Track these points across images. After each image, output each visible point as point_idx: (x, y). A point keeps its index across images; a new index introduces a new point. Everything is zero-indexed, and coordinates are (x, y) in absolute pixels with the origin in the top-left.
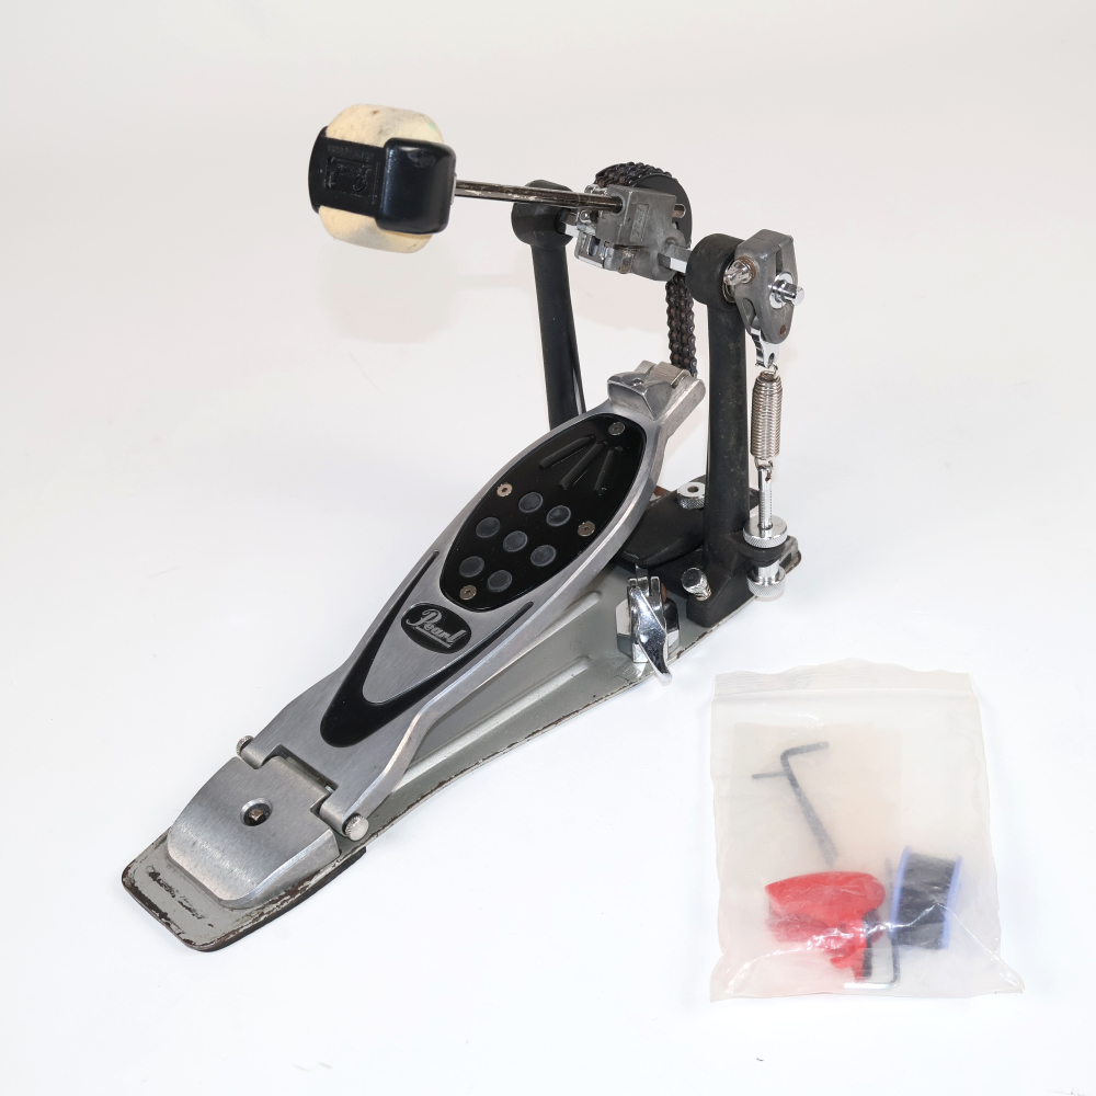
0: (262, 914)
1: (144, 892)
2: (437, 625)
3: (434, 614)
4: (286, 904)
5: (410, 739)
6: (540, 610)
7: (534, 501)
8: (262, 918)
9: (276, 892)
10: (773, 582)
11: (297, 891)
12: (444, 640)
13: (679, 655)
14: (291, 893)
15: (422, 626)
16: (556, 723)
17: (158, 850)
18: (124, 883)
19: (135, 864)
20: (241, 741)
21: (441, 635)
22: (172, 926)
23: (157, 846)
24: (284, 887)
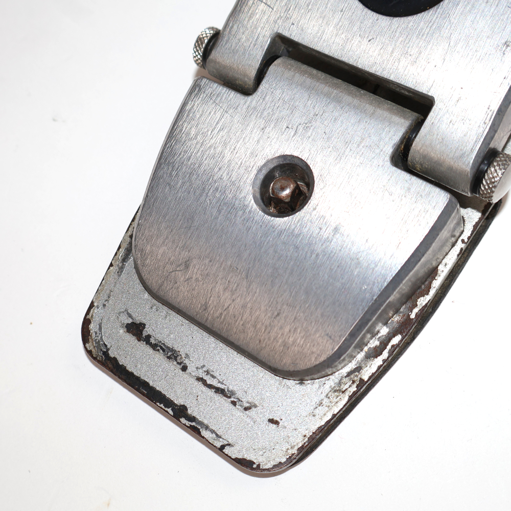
1: (130, 368)
17: (123, 275)
18: (89, 353)
19: (95, 311)
20: (199, 40)
22: (204, 433)
23: (121, 269)
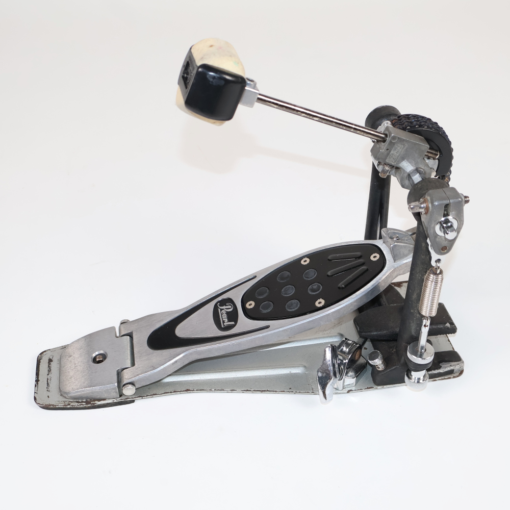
0: (69, 405)
2: (227, 313)
3: (230, 307)
4: (82, 406)
5: (176, 362)
6: (270, 333)
7: (312, 274)
8: (69, 406)
9: (82, 398)
10: (421, 381)
11: (90, 403)
12: (224, 322)
13: (349, 392)
14: (87, 403)
15: (221, 310)
16: (262, 391)
18: (38, 357)
19: (49, 351)
20: (123, 320)
21: (224, 319)
22: (36, 388)
24: (87, 398)
